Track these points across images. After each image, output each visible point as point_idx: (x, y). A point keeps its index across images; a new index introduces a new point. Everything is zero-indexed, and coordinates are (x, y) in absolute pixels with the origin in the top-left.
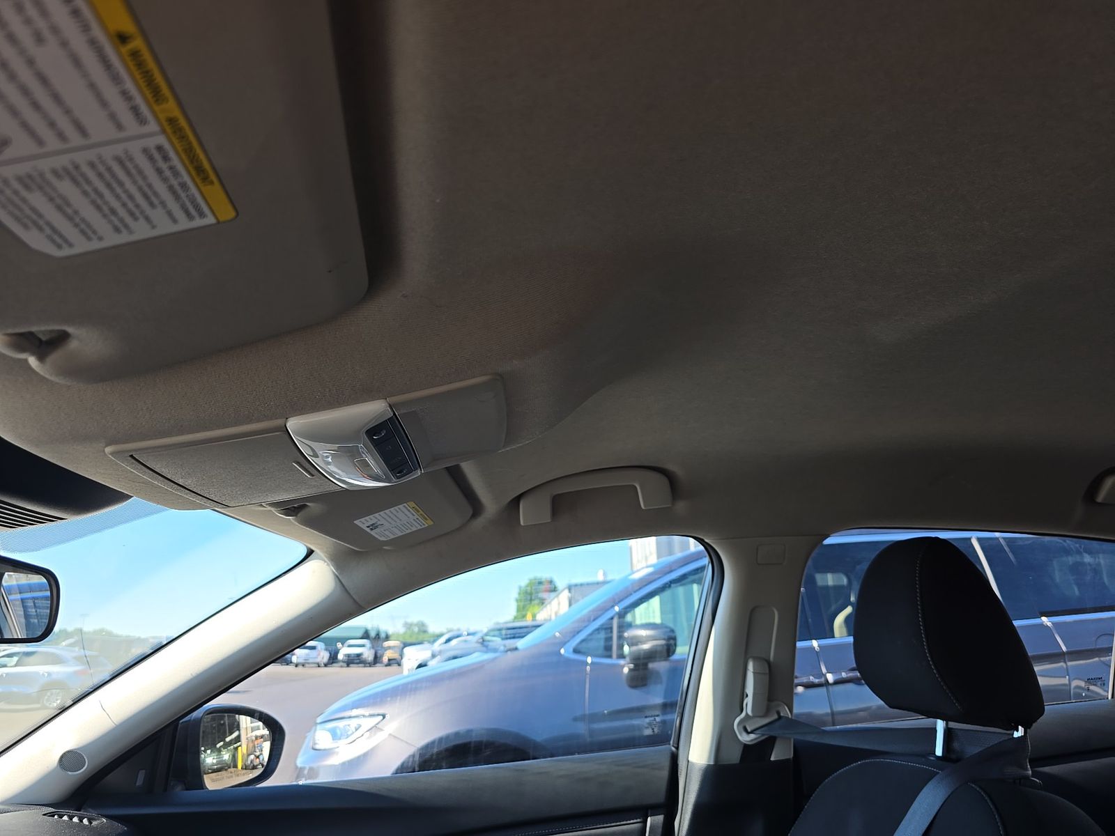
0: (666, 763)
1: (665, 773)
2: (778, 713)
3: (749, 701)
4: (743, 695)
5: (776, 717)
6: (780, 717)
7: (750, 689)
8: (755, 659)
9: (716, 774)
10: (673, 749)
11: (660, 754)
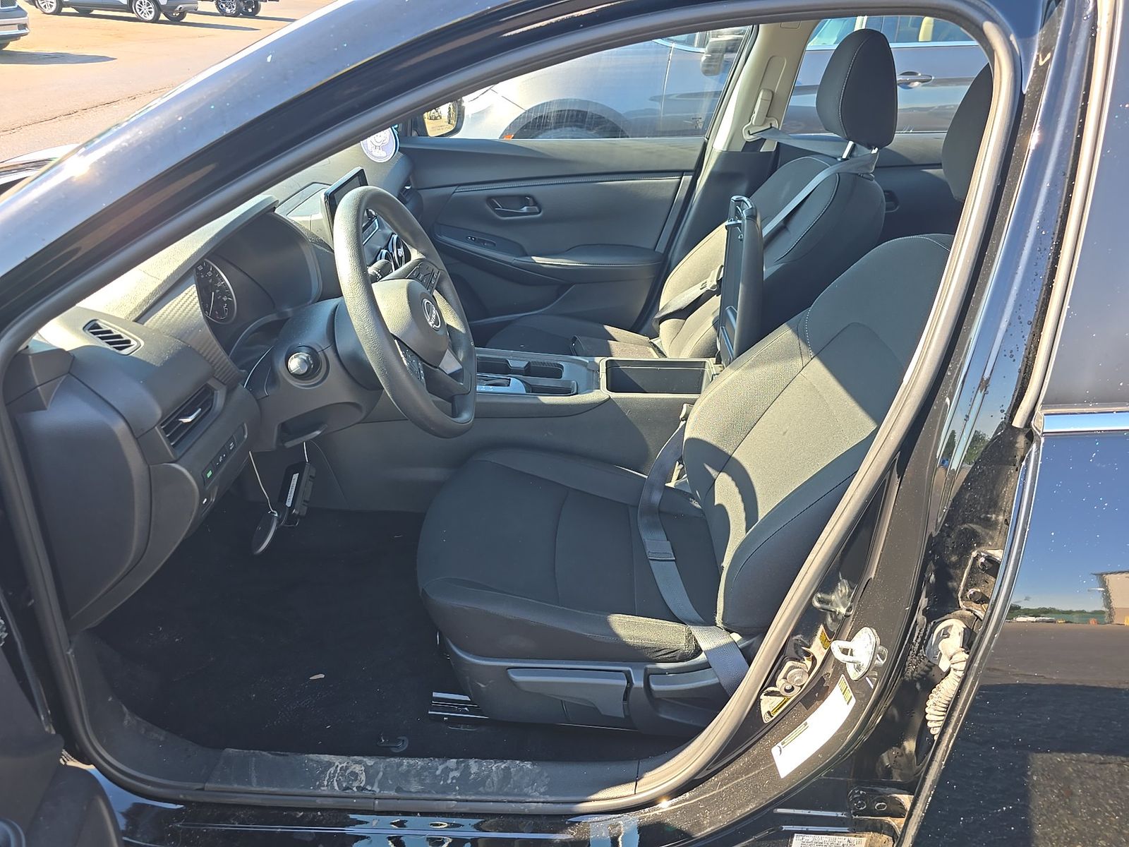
0: (700, 147)
1: (698, 153)
2: (771, 124)
3: (755, 115)
4: (753, 112)
5: (769, 127)
6: (771, 127)
7: (756, 110)
8: (764, 89)
9: (727, 156)
10: (706, 139)
11: (697, 142)
